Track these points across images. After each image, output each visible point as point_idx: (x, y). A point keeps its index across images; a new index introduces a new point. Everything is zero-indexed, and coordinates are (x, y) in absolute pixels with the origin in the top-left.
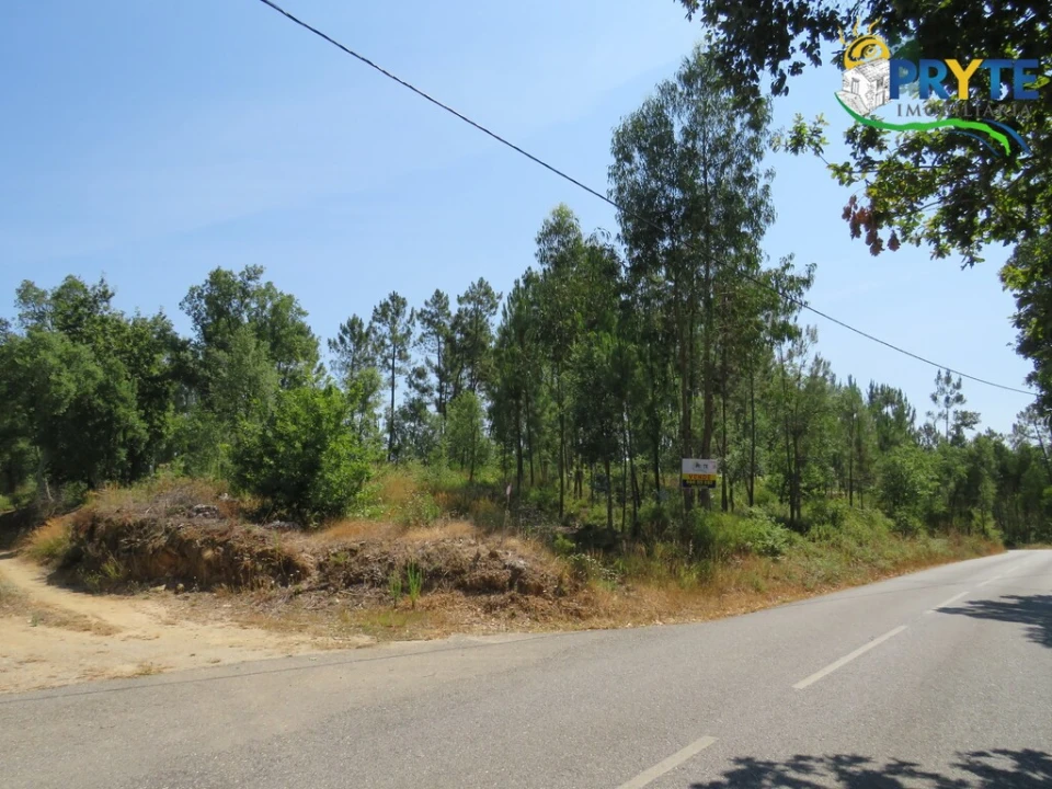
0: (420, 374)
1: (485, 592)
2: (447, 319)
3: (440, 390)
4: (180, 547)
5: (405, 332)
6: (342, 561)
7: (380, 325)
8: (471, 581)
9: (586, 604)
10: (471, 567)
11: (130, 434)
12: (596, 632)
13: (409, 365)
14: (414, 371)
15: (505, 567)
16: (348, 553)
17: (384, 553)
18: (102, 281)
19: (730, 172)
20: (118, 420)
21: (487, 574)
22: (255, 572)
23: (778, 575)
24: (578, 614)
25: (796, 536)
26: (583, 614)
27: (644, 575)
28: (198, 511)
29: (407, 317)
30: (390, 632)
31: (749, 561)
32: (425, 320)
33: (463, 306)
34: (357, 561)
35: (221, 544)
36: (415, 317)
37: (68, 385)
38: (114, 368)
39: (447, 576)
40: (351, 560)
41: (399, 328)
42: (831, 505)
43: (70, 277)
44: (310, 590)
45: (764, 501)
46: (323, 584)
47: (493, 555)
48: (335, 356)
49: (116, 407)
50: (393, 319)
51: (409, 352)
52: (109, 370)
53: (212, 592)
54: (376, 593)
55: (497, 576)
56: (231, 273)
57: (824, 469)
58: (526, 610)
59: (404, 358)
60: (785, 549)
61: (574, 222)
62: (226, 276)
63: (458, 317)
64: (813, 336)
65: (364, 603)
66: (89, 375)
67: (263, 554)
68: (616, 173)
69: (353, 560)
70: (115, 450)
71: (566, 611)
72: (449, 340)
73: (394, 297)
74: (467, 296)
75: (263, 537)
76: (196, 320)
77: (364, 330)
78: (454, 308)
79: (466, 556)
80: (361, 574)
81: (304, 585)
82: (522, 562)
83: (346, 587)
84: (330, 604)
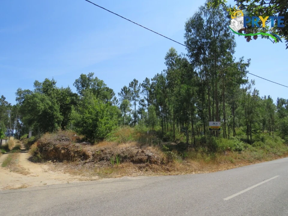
0: (143, 101)
1: (139, 163)
2: (149, 85)
3: (148, 105)
4: (56, 149)
5: (138, 90)
6: (98, 153)
7: (131, 88)
8: (135, 160)
9: (171, 167)
10: (135, 155)
11: (58, 119)
12: (170, 176)
13: (139, 99)
14: (141, 100)
15: (146, 155)
16: (101, 151)
17: (111, 151)
18: (53, 79)
19: (222, 33)
20: (54, 115)
21: (140, 157)
22: (74, 156)
23: (240, 158)
24: (168, 170)
25: (248, 145)
26: (170, 170)
27: (194, 158)
28: (63, 139)
29: (138, 85)
30: (106, 175)
31: (230, 153)
32: (143, 86)
33: (153, 81)
34: (103, 153)
35: (66, 149)
36: (141, 85)
37: (41, 107)
38: (53, 102)
39: (129, 158)
40: (101, 153)
41: (136, 89)
42: (262, 135)
43: (46, 79)
44: (89, 162)
45: (240, 134)
46: (93, 160)
47: (143, 152)
48: (120, 97)
49: (54, 112)
50: (134, 86)
51: (139, 95)
52: (52, 102)
53: (62, 162)
54: (108, 163)
55: (143, 158)
56: (85, 75)
57: (259, 124)
58: (151, 169)
59: (138, 97)
60: (243, 149)
61: (176, 52)
62: (84, 76)
63: (152, 84)
64: (253, 82)
65: (104, 166)
66: (47, 104)
67: (77, 152)
68: (187, 36)
69: (102, 153)
70: (54, 124)
71: (164, 169)
72: (150, 91)
73: (135, 80)
74: (154, 78)
75: (78, 147)
76: (77, 88)
77: (128, 90)
78: (151, 82)
79: (134, 152)
80: (104, 157)
81: (88, 161)
82: (151, 154)
83: (99, 161)
84: (94, 166)
